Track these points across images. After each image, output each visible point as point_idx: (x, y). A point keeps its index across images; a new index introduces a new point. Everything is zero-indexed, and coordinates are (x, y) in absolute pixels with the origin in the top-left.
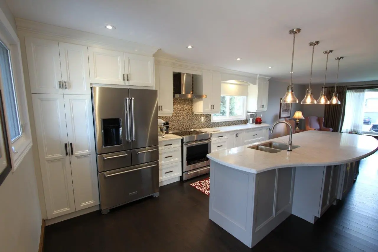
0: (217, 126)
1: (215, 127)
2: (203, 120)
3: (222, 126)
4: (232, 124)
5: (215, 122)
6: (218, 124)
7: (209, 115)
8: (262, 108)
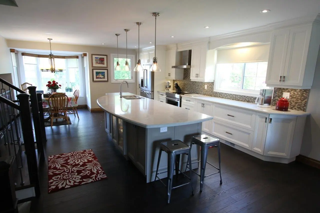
0: (219, 97)
1: (217, 97)
2: (206, 88)
3: (226, 98)
4: (242, 99)
5: (218, 92)
6: (221, 95)
7: (212, 84)
8: (280, 81)
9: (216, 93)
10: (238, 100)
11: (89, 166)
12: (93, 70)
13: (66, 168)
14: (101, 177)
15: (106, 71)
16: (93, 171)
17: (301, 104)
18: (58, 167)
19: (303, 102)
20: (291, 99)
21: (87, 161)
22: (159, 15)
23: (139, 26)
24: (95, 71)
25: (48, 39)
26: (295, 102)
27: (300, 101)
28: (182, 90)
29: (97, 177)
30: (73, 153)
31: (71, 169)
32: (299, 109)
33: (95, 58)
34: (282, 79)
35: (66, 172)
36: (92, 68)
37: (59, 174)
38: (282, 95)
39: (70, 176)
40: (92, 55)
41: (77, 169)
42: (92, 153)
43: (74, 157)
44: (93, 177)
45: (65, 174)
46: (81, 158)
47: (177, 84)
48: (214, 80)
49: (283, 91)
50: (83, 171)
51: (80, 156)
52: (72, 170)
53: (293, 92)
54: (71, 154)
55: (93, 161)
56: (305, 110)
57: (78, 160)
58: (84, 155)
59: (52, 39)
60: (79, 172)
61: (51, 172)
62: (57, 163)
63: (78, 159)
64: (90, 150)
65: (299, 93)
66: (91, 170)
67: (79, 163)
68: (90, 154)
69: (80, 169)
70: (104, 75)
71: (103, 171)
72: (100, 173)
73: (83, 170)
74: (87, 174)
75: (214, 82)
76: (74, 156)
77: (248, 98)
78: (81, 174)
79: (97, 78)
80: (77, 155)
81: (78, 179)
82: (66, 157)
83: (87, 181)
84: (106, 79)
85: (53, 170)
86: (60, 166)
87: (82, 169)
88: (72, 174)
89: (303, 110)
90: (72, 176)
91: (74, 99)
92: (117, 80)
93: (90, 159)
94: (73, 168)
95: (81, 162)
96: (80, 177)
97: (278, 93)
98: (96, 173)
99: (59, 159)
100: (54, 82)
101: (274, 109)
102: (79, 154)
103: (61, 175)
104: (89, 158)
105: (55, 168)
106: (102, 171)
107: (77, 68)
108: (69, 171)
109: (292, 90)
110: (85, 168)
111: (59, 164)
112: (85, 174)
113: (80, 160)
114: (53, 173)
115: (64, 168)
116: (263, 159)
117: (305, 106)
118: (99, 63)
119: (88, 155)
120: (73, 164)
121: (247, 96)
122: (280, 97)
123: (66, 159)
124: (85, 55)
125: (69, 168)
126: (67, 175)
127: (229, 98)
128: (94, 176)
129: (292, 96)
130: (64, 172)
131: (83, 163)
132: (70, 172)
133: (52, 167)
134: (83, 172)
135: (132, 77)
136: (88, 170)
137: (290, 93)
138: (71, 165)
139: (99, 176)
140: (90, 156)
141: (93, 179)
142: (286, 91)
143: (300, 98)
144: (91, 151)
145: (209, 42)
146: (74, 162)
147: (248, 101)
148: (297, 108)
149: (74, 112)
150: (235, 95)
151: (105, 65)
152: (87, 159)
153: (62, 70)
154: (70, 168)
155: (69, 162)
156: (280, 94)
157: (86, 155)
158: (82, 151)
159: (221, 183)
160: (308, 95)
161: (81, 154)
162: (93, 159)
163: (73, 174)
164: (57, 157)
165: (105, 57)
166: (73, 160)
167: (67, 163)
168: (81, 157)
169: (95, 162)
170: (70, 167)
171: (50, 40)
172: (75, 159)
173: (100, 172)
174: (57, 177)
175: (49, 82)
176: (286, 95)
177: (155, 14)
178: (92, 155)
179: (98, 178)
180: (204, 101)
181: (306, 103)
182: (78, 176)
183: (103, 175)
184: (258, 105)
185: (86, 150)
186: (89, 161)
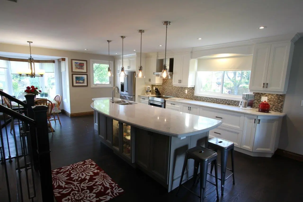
0: (200, 100)
1: (198, 100)
2: (186, 92)
3: (207, 101)
4: (222, 103)
5: (199, 97)
6: (202, 99)
7: (193, 89)
8: (263, 87)
9: (197, 97)
10: (219, 103)
11: (98, 180)
12: (73, 74)
13: (73, 185)
14: (117, 191)
15: (85, 76)
16: (105, 185)
17: (278, 106)
18: (63, 185)
19: (280, 105)
20: (268, 102)
21: (93, 174)
22: (170, 23)
23: (141, 34)
24: (75, 76)
25: (28, 42)
26: (272, 105)
27: (277, 104)
28: (161, 94)
29: (114, 192)
30: (72, 166)
31: (80, 186)
32: (276, 110)
33: (75, 63)
34: (265, 85)
35: (75, 191)
36: (71, 73)
37: (69, 194)
38: (261, 99)
39: (82, 195)
40: (72, 60)
41: (86, 185)
42: (94, 163)
43: (76, 171)
44: (109, 193)
45: (75, 193)
46: (84, 171)
47: (157, 89)
48: (195, 86)
49: (261, 96)
50: (94, 187)
51: (82, 169)
52: (82, 187)
53: (270, 97)
54: (71, 168)
55: (100, 173)
56: (281, 111)
57: (82, 174)
58: (86, 167)
59: (32, 42)
60: (91, 189)
61: (57, 193)
62: (59, 180)
63: (82, 172)
64: (90, 161)
65: (276, 97)
66: (102, 184)
67: (85, 177)
68: (93, 165)
69: (89, 184)
70: (84, 80)
71: (117, 185)
72: (114, 187)
73: (94, 185)
74: (100, 190)
75: (194, 87)
76: (74, 169)
77: (229, 102)
78: (94, 191)
79: (76, 83)
80: (78, 167)
81: (93, 198)
82: (67, 171)
83: (104, 198)
84: (85, 84)
85: (58, 190)
86: (64, 183)
87: (92, 185)
88: (83, 192)
89: (280, 111)
90: (84, 195)
91: (57, 105)
92: (96, 84)
93: (96, 171)
94: (81, 184)
95: (86, 176)
96: (95, 195)
97: (257, 97)
98: (110, 187)
99: (60, 174)
100: (33, 87)
101: (257, 111)
102: (79, 166)
103: (71, 195)
104: (94, 170)
105: (60, 187)
106: (115, 184)
107: (54, 72)
108: (78, 188)
109: (269, 94)
110: (95, 183)
111: (62, 180)
112: (98, 191)
113: (85, 173)
114: (59, 193)
115: (70, 186)
116: (252, 155)
117: (282, 108)
118: (79, 68)
119: (91, 166)
120: (78, 179)
121: (228, 100)
122: (259, 101)
123: (67, 173)
124: (64, 60)
125: (76, 185)
126: (78, 194)
127: (210, 101)
128: (109, 191)
129: (270, 99)
130: (73, 190)
131: (89, 177)
132: (80, 190)
133: (56, 187)
134: (96, 189)
135: (110, 82)
136: (99, 185)
137: (268, 97)
138: (77, 180)
139: (115, 192)
140: (94, 168)
141: (111, 196)
142: (264, 95)
143: (277, 101)
144: (92, 161)
145: (192, 52)
146: (79, 177)
147: (229, 104)
148: (274, 110)
149: (55, 118)
150: (216, 99)
151: (85, 71)
152: (92, 171)
153: (42, 75)
154: (78, 185)
155: (73, 178)
156: (258, 98)
157: (88, 166)
158: (82, 163)
159: (234, 184)
160: (284, 99)
161: (83, 166)
162: (99, 171)
163: (85, 192)
164: (55, 172)
165: (85, 62)
166: (76, 175)
167: (71, 179)
168: (84, 169)
169: (103, 174)
170: (78, 183)
171: (30, 43)
172: (78, 172)
173: (113, 185)
174: (67, 198)
175: (28, 88)
176: (264, 99)
177: (166, 23)
178: (96, 166)
179: (116, 194)
180: (190, 104)
181: (282, 105)
182: (92, 194)
183: (118, 189)
184: (241, 107)
185: (86, 161)
186: (96, 174)
